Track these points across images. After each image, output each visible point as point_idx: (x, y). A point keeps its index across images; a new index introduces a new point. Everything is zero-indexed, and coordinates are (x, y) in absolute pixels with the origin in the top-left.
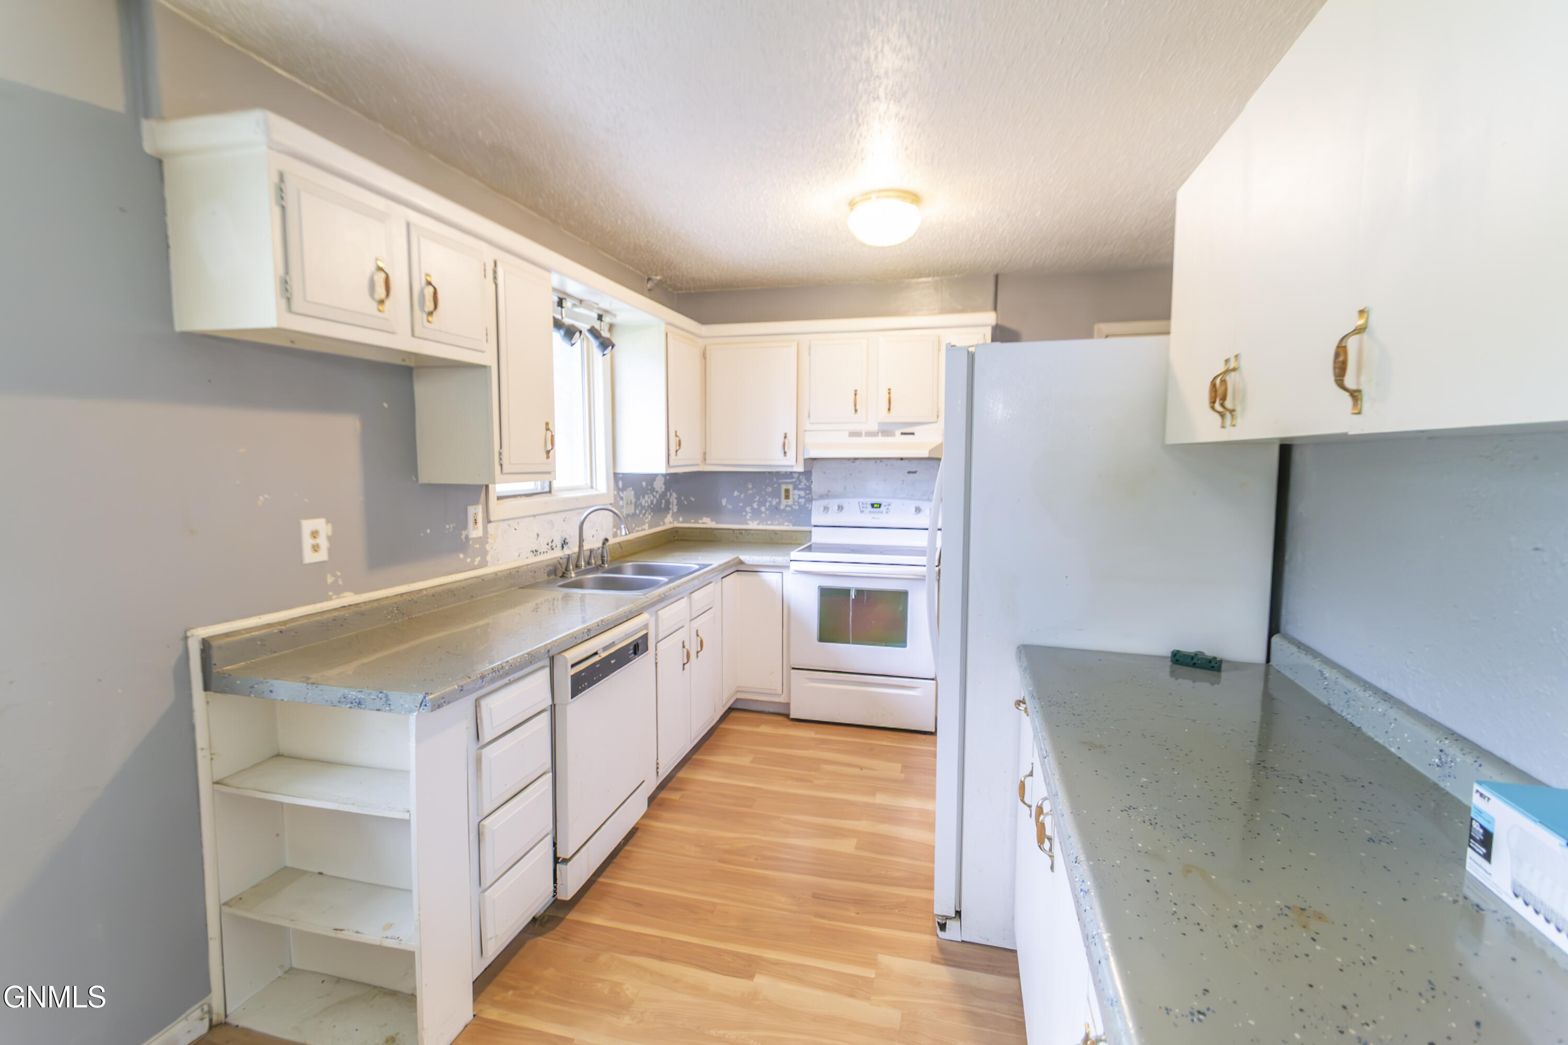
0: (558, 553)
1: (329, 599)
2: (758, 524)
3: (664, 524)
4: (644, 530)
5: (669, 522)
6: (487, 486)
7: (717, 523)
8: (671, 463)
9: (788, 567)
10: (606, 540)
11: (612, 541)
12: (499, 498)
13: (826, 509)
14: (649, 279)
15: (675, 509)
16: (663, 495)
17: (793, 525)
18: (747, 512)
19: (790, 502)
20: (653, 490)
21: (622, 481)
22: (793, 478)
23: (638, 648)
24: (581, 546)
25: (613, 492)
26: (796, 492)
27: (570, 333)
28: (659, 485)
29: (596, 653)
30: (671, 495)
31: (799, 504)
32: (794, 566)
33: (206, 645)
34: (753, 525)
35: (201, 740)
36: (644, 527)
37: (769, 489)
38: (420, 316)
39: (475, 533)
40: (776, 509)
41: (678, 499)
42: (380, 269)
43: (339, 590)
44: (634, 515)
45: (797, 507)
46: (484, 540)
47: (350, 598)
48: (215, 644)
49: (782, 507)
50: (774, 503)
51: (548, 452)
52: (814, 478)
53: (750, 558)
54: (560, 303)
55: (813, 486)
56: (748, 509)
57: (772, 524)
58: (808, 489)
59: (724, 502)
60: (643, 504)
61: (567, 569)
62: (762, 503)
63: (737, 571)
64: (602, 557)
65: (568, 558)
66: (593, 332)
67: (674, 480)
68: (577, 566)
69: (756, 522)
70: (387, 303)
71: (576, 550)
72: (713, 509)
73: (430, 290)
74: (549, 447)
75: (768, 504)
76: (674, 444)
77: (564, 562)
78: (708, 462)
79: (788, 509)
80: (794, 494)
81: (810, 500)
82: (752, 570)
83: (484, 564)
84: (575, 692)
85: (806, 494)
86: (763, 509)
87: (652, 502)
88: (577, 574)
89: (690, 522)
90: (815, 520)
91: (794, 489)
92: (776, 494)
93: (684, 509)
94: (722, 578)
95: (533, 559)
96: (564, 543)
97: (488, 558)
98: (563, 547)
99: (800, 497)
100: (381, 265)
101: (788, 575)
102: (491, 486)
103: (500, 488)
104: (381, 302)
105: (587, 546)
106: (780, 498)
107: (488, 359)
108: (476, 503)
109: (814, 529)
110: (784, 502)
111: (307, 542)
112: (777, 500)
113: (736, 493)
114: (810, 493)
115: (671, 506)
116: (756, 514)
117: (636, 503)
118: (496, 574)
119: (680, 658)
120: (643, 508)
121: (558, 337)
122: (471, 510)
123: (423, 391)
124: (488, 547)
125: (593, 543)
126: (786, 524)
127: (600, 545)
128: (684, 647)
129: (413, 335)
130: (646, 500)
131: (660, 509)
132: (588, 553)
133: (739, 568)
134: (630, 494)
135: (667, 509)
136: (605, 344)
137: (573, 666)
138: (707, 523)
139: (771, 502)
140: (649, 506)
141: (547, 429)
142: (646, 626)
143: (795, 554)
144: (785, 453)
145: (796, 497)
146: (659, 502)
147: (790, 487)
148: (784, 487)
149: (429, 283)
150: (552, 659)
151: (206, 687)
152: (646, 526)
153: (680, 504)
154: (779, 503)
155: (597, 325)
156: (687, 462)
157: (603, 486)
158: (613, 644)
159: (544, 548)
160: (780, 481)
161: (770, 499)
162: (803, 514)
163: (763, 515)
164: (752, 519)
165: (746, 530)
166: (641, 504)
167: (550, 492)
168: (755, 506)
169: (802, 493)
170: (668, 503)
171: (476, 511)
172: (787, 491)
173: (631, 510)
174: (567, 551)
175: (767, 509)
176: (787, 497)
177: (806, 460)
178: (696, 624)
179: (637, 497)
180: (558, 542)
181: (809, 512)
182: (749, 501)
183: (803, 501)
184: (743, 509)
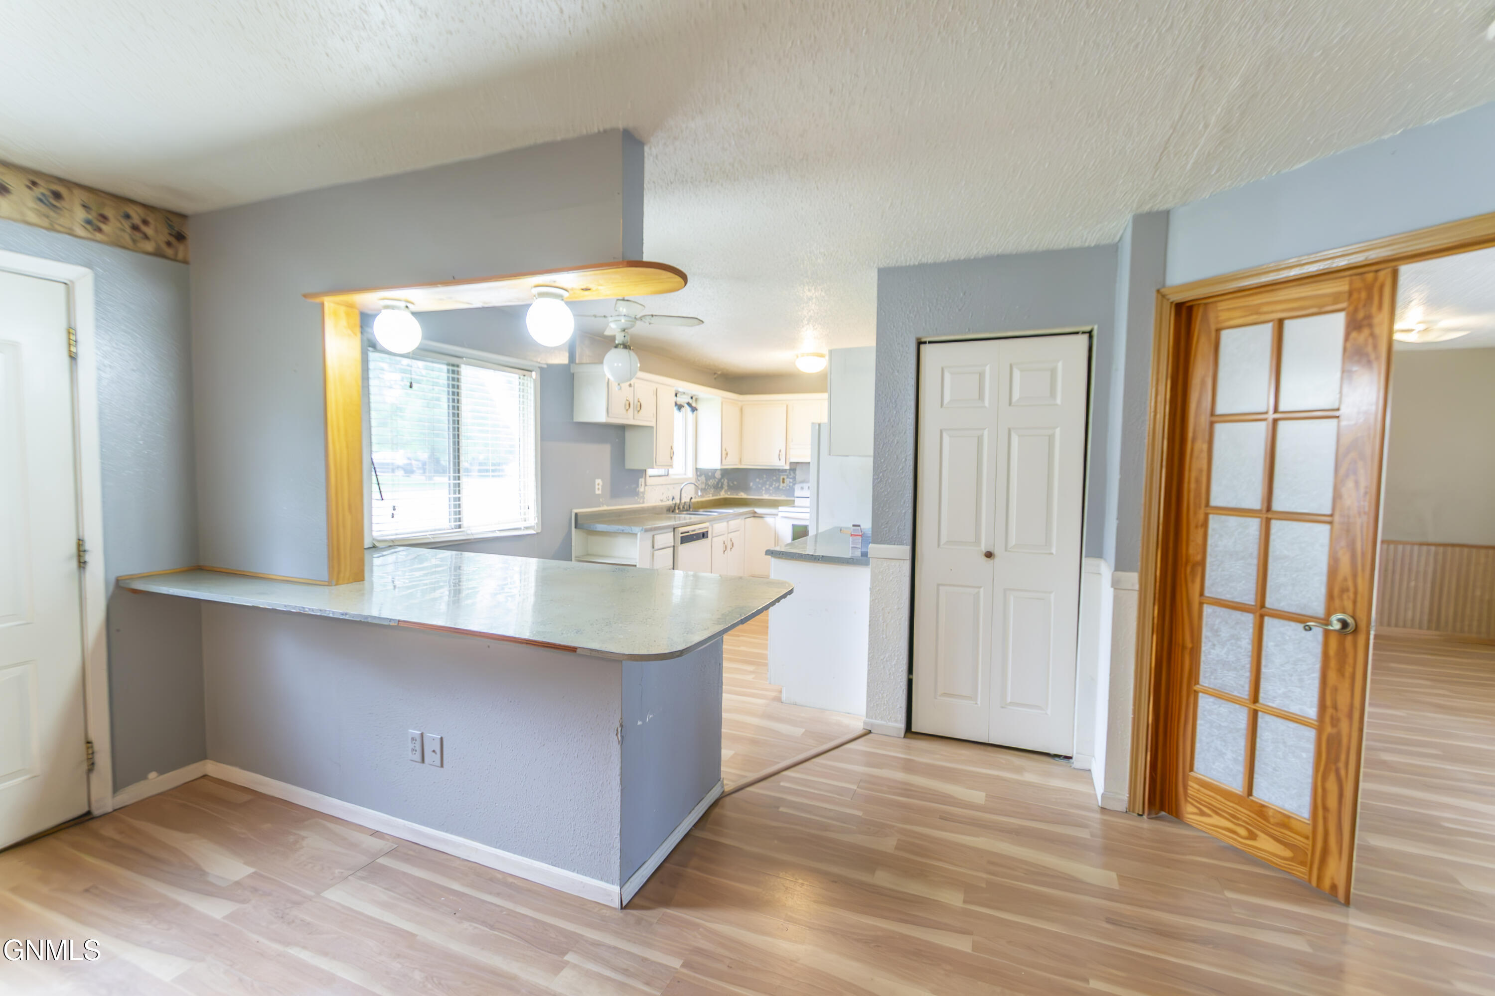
0: (670, 503)
1: (600, 506)
2: (769, 496)
3: (720, 495)
4: (709, 497)
5: (723, 495)
6: (646, 471)
7: (748, 495)
8: (723, 463)
9: (777, 515)
10: (692, 498)
11: (693, 500)
12: (650, 476)
13: (802, 488)
14: (715, 374)
15: (726, 488)
16: (720, 480)
17: (787, 497)
18: (763, 490)
19: (785, 485)
20: (714, 478)
21: (699, 472)
22: (787, 472)
23: (704, 535)
24: (680, 499)
25: (695, 477)
26: (788, 480)
27: (680, 407)
28: (718, 475)
29: (688, 532)
30: (724, 480)
31: (789, 486)
32: (780, 514)
33: (576, 514)
34: (766, 497)
35: (573, 544)
36: (708, 495)
37: (775, 478)
38: (636, 412)
39: (641, 489)
40: (777, 489)
41: (728, 483)
42: (627, 400)
43: (603, 504)
44: (705, 489)
45: (788, 487)
46: (644, 493)
47: (605, 508)
48: (579, 514)
49: (781, 487)
50: (777, 485)
51: (671, 458)
52: (797, 472)
53: (759, 510)
54: (676, 395)
55: (797, 477)
56: (764, 488)
57: (775, 496)
58: (794, 478)
59: (751, 484)
60: (709, 483)
61: (675, 509)
62: (771, 485)
63: (754, 517)
64: (689, 506)
65: (675, 504)
66: (689, 404)
67: (725, 472)
68: (679, 508)
69: (768, 495)
70: (629, 411)
71: (678, 502)
72: (746, 489)
73: (639, 404)
74: (672, 455)
75: (773, 486)
76: (724, 455)
77: (673, 506)
78: (742, 463)
79: (784, 489)
80: (787, 481)
81: (794, 484)
82: (760, 517)
83: (643, 503)
84: (682, 543)
85: (793, 481)
86: (771, 488)
87: (714, 483)
88: (679, 511)
89: (733, 495)
90: (797, 493)
91: (788, 478)
92: (778, 480)
93: (731, 488)
94: (745, 518)
95: (661, 504)
96: (673, 498)
97: (645, 500)
98: (672, 500)
99: (790, 482)
100: (628, 399)
101: (777, 518)
102: (647, 470)
103: (650, 472)
104: (627, 410)
105: (683, 501)
106: (779, 482)
107: (653, 424)
108: (642, 477)
109: (796, 499)
110: (782, 484)
111: (597, 487)
113: (758, 480)
114: (796, 481)
115: (724, 486)
116: (767, 490)
117: (706, 483)
118: (648, 507)
119: (722, 548)
120: (709, 486)
121: (675, 409)
122: (640, 480)
123: (628, 435)
124: (645, 496)
125: (686, 499)
126: (783, 496)
127: (688, 500)
128: (724, 543)
129: (634, 419)
130: (711, 482)
131: (718, 487)
132: (683, 504)
133: (755, 515)
134: (703, 478)
135: (722, 488)
136: (694, 409)
137: (682, 533)
138: (743, 495)
139: (775, 485)
140: (712, 485)
141: (672, 448)
142: (708, 528)
143: (781, 508)
144: (780, 460)
145: (788, 482)
146: (718, 484)
147: (785, 477)
148: (782, 477)
149: (639, 401)
150: (674, 529)
151: (576, 527)
152: (711, 495)
153: (728, 486)
154: (779, 486)
155: (690, 401)
156: (732, 463)
157: (690, 474)
158: (694, 530)
159: (665, 499)
160: (780, 474)
161: (774, 483)
162: (791, 491)
163: (771, 492)
164: (765, 494)
165: (762, 499)
166: (708, 484)
167: (668, 475)
168: (767, 486)
169: (791, 480)
170: (722, 484)
171: (642, 481)
172: (783, 479)
173: (703, 486)
174: (674, 502)
175: (773, 488)
176: (783, 482)
177: (791, 463)
178: (731, 535)
179: (706, 480)
180: (671, 498)
181: (794, 490)
182: (764, 484)
183: (791, 484)
184: (761, 488)
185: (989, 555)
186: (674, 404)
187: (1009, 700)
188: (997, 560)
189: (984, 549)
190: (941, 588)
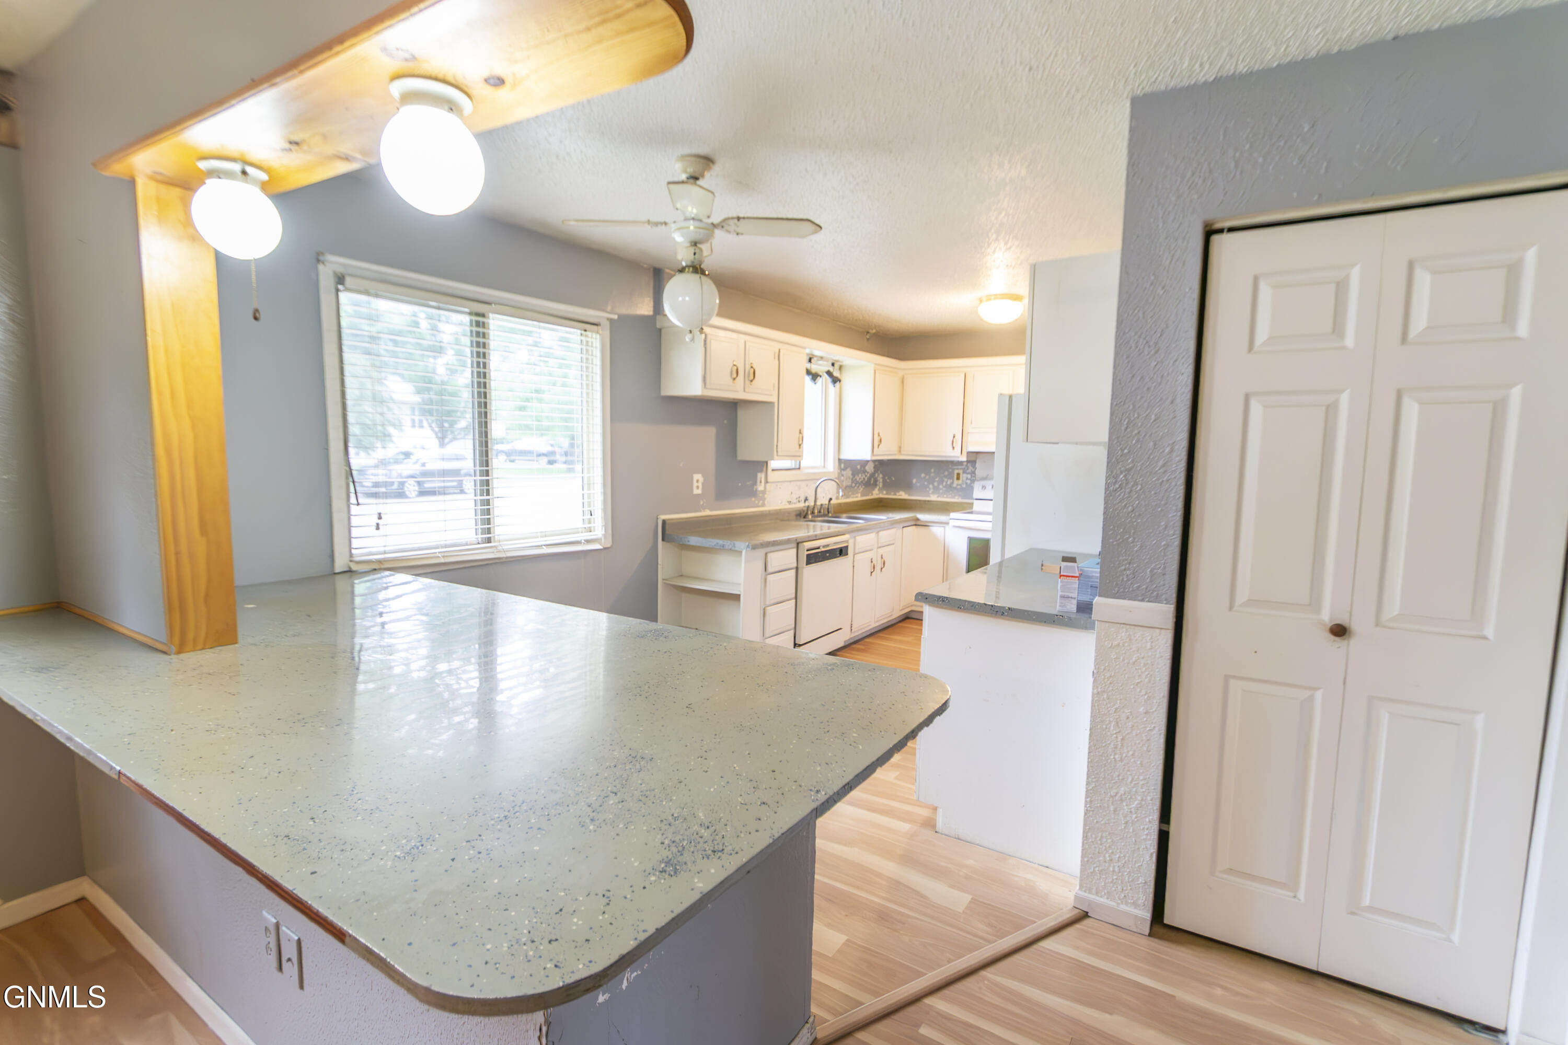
0: (802, 505)
1: (700, 511)
2: (938, 497)
3: (872, 495)
4: (857, 497)
5: (876, 494)
6: (767, 463)
7: (909, 495)
8: (874, 453)
9: (947, 523)
10: (831, 499)
11: (834, 502)
12: (773, 470)
13: (984, 487)
14: (868, 332)
15: (881, 485)
16: (873, 475)
17: (962, 498)
18: (930, 489)
19: (960, 482)
20: (865, 471)
21: (844, 464)
22: (962, 465)
23: (842, 552)
24: (815, 501)
25: (837, 471)
26: (965, 475)
27: (814, 376)
28: (870, 468)
29: (819, 548)
30: (878, 475)
31: (966, 483)
32: (952, 523)
33: (664, 522)
34: (933, 498)
35: (660, 561)
36: (857, 495)
37: (946, 473)
38: (748, 382)
39: (761, 488)
40: (950, 488)
41: (883, 478)
42: (735, 365)
43: (704, 509)
44: (851, 487)
45: (964, 486)
46: (764, 492)
47: (707, 513)
48: (667, 522)
49: (954, 485)
50: (949, 482)
51: (800, 445)
52: (977, 465)
53: (923, 517)
54: (810, 360)
55: (977, 471)
56: (931, 486)
57: (946, 497)
58: (973, 474)
59: (914, 481)
60: (858, 479)
61: (807, 514)
62: (941, 482)
63: (916, 525)
64: (828, 509)
65: (808, 507)
66: (829, 373)
67: (880, 465)
68: (813, 513)
69: (936, 496)
70: (737, 379)
71: (812, 504)
72: (908, 487)
73: (752, 370)
74: (801, 442)
75: (944, 484)
76: (877, 440)
77: (805, 509)
78: (902, 452)
79: (959, 487)
80: (963, 477)
81: (973, 481)
82: (925, 525)
83: (763, 505)
84: (808, 563)
85: (972, 477)
86: (941, 486)
87: (864, 479)
88: (812, 517)
89: (890, 494)
90: (976, 495)
91: (964, 473)
92: (950, 476)
93: (887, 486)
94: (903, 527)
95: (788, 506)
96: (806, 500)
97: (766, 502)
98: (805, 501)
99: (967, 479)
100: (735, 363)
101: (948, 528)
102: (769, 462)
103: (773, 464)
104: (734, 379)
105: (819, 503)
106: (952, 478)
107: (773, 399)
108: (761, 471)
109: (976, 502)
110: (956, 482)
111: (695, 484)
112: (951, 481)
113: (923, 475)
114: (975, 477)
115: (878, 483)
116: (936, 489)
117: (852, 479)
118: (769, 511)
119: (868, 568)
120: (857, 482)
121: (808, 379)
122: (759, 475)
123: (742, 414)
124: (766, 496)
125: (823, 500)
126: (957, 497)
127: (827, 503)
128: (872, 562)
129: (744, 391)
130: (860, 477)
131: (870, 484)
132: (819, 507)
133: (917, 523)
134: (849, 472)
135: (875, 485)
136: (835, 380)
137: (808, 550)
138: (902, 495)
139: (947, 482)
140: (862, 482)
141: (800, 433)
142: (847, 541)
143: (953, 515)
144: (953, 448)
145: (965, 479)
146: (869, 479)
147: (961, 472)
148: (956, 472)
149: (752, 367)
150: (798, 544)
151: (663, 540)
152: (859, 495)
153: (884, 482)
154: (953, 483)
155: (831, 369)
156: (888, 452)
157: (831, 467)
158: (828, 546)
159: (794, 501)
160: (954, 467)
161: (946, 480)
162: (968, 491)
163: (941, 491)
164: (933, 493)
165: (928, 501)
166: (856, 479)
167: (799, 468)
168: (936, 484)
169: (969, 476)
170: (876, 481)
171: (761, 476)
172: (958, 474)
173: (849, 483)
174: (807, 504)
175: (944, 487)
176: (958, 478)
177: (969, 453)
178: (881, 551)
179: (853, 475)
180: (803, 498)
181: (972, 489)
182: (931, 481)
183: (969, 482)
184: (927, 486)
185: (1340, 631)
186: (805, 372)
187: (1367, 902)
188: (1354, 644)
189: (1327, 616)
190: (1233, 683)
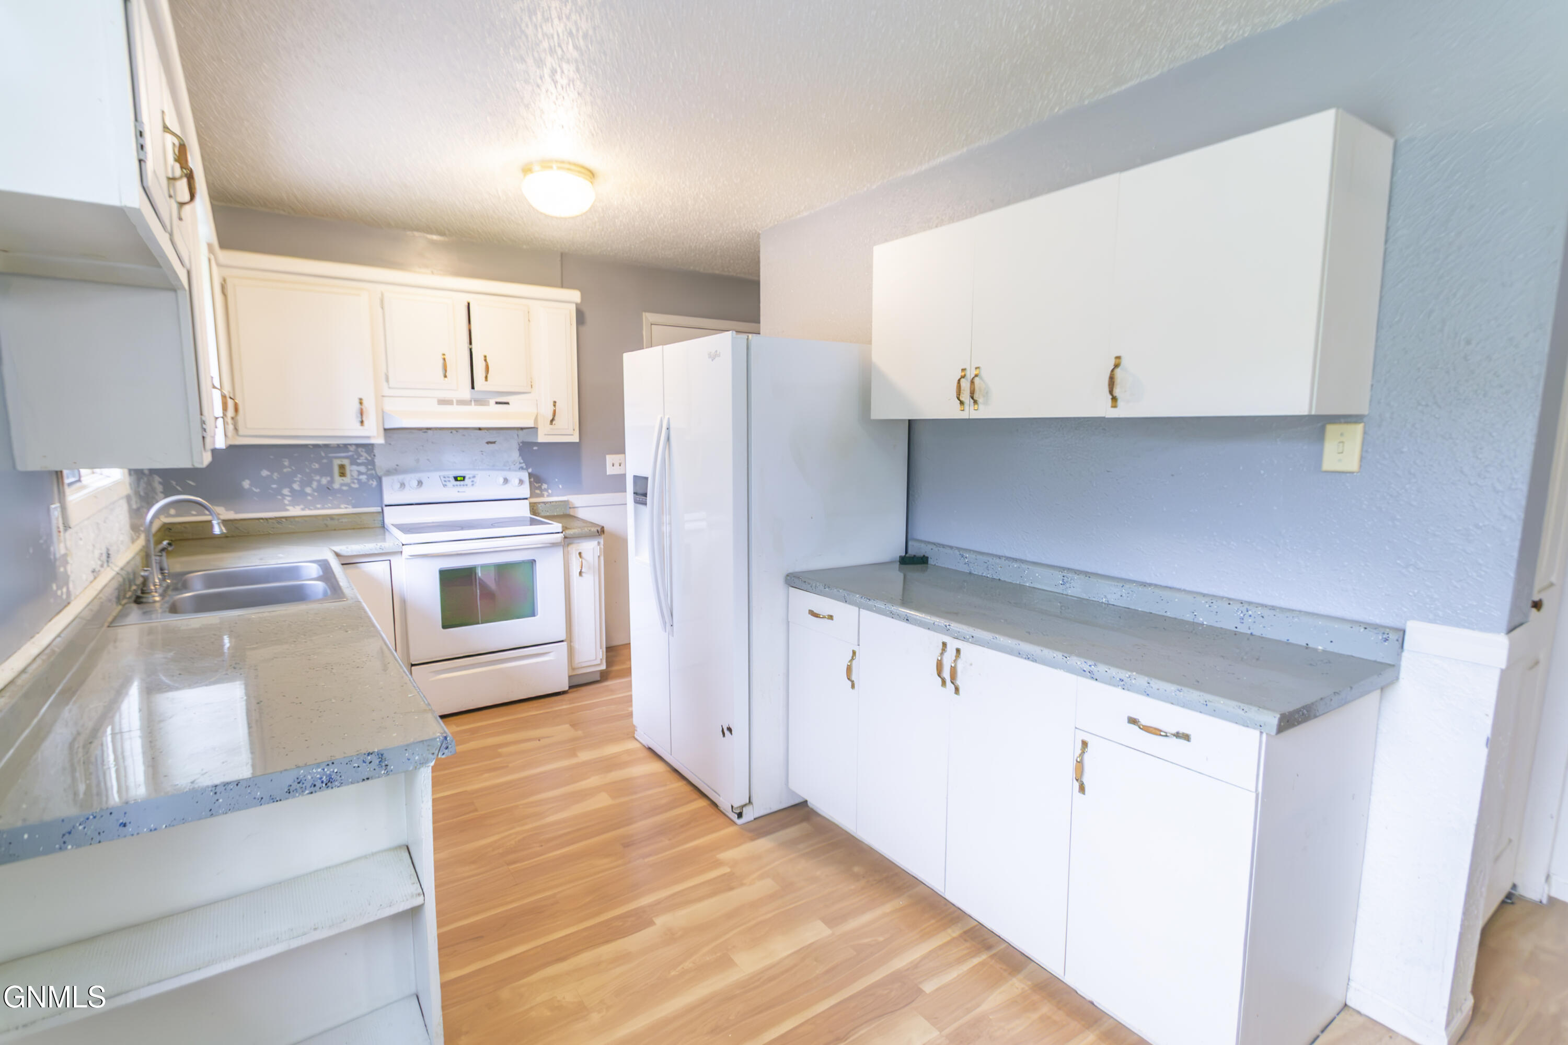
2: (303, 509)
7: (236, 513)
9: (399, 553)
13: (402, 484)
17: (354, 507)
18: (284, 496)
19: (347, 480)
22: (348, 451)
25: (128, 478)
26: (355, 468)
30: (154, 479)
31: (359, 481)
32: (407, 551)
34: (295, 511)
37: (316, 466)
40: (327, 491)
41: (165, 484)
45: (356, 486)
49: (336, 487)
50: (324, 482)
55: (377, 460)
56: (286, 491)
57: (323, 508)
58: (371, 464)
59: (246, 484)
62: (304, 484)
69: (297, 508)
75: (315, 485)
79: (345, 488)
80: (352, 470)
81: (377, 476)
82: (352, 563)
85: (368, 470)
86: (308, 490)
90: (388, 498)
91: (352, 464)
92: (326, 470)
99: (359, 473)
101: (398, 560)
106: (331, 475)
109: (392, 509)
110: (340, 480)
112: (329, 479)
113: (265, 473)
114: (374, 469)
116: (299, 496)
126: (342, 506)
139: (319, 481)
144: (362, 422)
145: (355, 474)
147: (346, 462)
148: (337, 462)
154: (332, 482)
160: (331, 455)
161: (318, 478)
162: (369, 493)
163: (309, 498)
164: (294, 503)
165: (286, 518)
168: (296, 486)
169: (364, 469)
171: (56, 514)
172: (342, 467)
175: (314, 490)
176: (343, 474)
177: (390, 430)
181: (379, 490)
182: (286, 481)
183: (363, 478)
184: (278, 492)
